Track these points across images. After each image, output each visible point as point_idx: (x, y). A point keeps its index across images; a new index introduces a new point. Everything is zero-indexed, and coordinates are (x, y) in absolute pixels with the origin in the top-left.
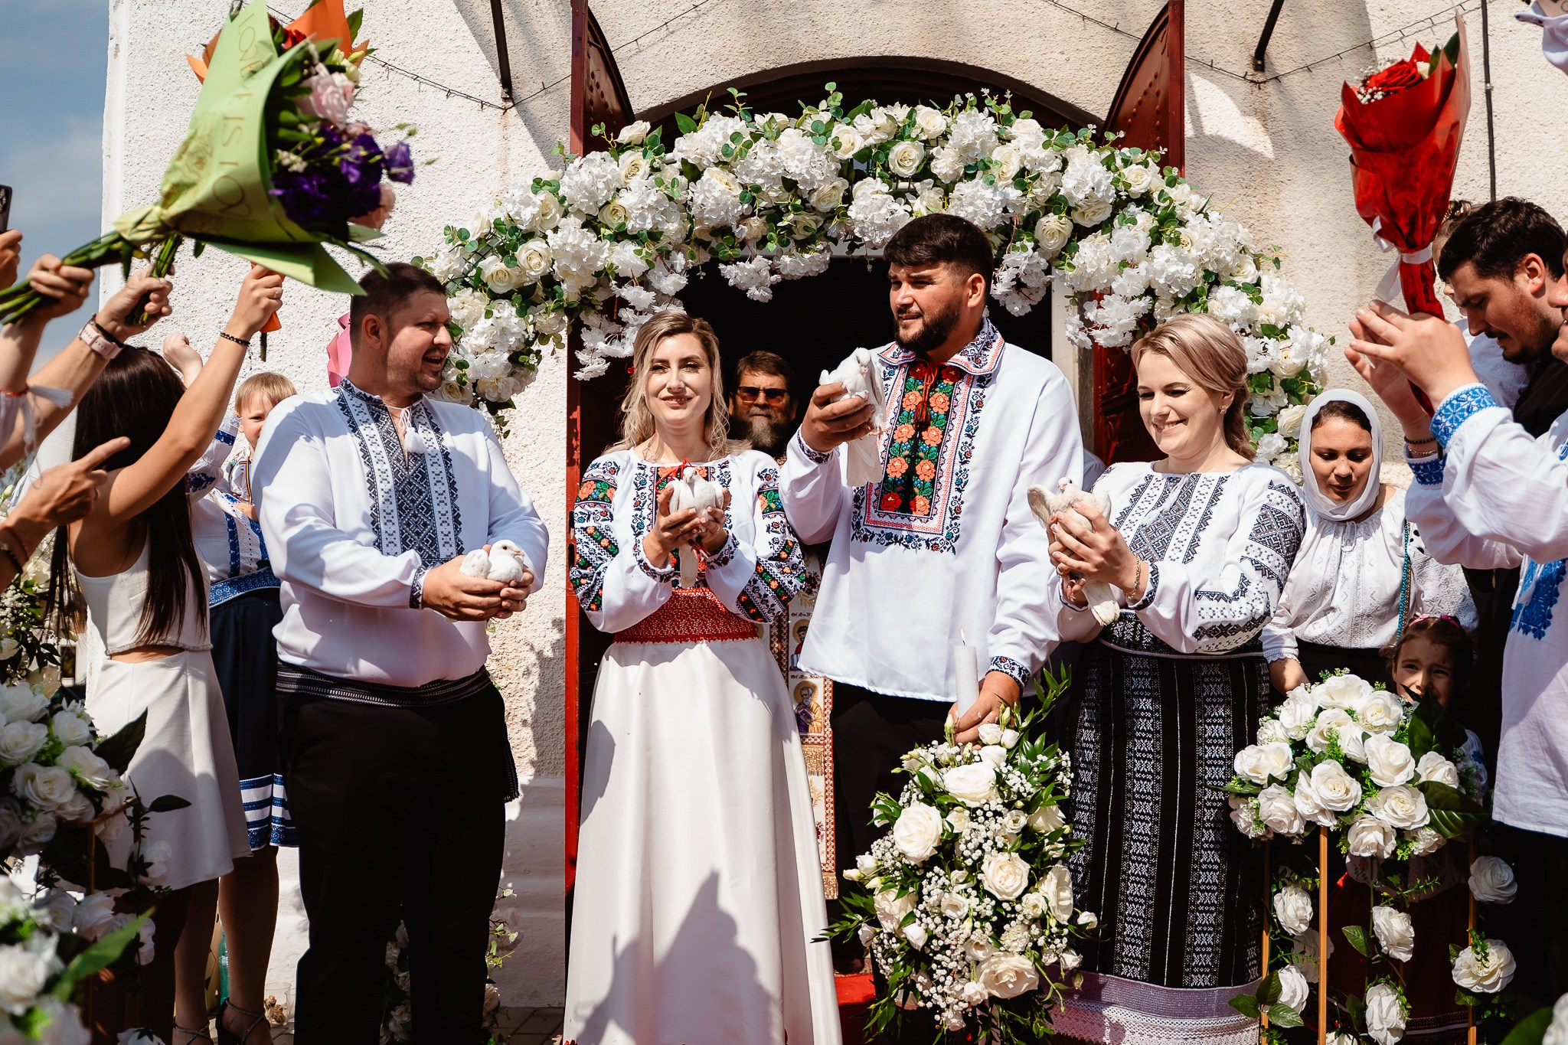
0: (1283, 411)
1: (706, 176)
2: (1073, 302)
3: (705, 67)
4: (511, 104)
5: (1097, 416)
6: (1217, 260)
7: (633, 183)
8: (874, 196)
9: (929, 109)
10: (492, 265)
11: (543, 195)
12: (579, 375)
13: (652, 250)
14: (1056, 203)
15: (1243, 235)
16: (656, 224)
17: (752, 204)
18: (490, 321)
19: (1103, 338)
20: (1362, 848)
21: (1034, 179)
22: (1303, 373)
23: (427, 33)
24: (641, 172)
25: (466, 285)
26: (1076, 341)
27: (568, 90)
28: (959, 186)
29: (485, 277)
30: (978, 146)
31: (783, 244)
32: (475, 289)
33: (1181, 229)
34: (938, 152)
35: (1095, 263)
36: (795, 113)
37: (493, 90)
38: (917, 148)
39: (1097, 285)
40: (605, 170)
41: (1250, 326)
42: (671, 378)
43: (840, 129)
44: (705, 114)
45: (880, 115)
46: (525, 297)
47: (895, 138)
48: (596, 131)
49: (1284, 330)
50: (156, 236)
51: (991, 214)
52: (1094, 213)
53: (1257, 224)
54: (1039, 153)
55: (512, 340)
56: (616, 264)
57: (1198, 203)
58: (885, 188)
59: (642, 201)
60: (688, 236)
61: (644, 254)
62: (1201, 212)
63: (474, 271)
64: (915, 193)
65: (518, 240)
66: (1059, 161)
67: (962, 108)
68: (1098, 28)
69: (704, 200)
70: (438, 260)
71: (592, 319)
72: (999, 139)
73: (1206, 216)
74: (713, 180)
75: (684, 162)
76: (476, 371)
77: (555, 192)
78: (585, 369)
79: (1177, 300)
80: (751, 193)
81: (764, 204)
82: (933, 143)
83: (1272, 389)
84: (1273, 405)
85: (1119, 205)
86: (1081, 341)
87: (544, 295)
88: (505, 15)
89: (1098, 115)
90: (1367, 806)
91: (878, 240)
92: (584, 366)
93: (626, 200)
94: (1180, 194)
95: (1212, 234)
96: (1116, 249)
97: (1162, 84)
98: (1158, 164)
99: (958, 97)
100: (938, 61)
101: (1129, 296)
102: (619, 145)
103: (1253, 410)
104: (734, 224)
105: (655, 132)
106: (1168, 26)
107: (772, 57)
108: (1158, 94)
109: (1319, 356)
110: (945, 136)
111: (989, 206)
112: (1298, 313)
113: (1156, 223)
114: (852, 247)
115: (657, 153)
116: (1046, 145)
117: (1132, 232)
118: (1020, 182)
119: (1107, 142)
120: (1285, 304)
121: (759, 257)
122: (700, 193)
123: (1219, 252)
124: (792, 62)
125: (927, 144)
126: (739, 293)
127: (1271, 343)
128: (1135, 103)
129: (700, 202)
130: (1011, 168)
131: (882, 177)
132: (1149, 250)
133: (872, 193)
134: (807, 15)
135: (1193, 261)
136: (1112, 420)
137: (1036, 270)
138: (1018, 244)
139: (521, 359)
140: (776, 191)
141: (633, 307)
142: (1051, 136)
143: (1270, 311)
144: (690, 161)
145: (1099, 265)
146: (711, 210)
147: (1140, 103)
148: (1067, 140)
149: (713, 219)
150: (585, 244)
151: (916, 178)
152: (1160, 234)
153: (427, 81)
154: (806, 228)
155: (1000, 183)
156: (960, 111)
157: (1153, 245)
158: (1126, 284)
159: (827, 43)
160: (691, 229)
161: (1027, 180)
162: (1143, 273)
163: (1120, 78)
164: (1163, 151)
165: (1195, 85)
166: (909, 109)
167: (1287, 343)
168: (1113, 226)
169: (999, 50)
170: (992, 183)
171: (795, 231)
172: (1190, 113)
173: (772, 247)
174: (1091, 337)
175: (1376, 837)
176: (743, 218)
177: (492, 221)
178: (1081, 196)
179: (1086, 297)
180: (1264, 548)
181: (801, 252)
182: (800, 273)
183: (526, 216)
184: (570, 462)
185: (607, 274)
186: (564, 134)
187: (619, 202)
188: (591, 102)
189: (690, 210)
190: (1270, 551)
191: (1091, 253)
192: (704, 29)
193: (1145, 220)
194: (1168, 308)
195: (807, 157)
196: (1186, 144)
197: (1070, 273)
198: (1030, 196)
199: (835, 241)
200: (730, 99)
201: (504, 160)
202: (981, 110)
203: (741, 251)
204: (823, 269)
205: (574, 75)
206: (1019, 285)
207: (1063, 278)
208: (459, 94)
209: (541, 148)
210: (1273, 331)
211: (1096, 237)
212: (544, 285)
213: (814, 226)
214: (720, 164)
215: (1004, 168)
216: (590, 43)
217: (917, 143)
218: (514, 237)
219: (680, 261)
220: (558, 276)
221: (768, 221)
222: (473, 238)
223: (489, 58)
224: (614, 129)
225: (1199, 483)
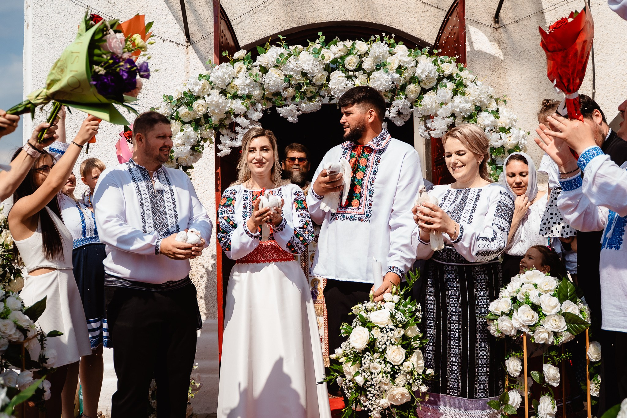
1: (270, 71)
2: (422, 120)
3: (269, 27)
4: (190, 44)
5: (433, 167)
6: (480, 101)
8: (339, 78)
9: (361, 42)
10: (183, 110)
11: (203, 81)
12: (219, 155)
13: (248, 102)
14: (413, 80)
15: (491, 90)
16: (250, 92)
17: (289, 82)
18: (183, 133)
19: (434, 134)
20: (539, 340)
21: (404, 70)
22: (517, 147)
23: (154, 16)
24: (243, 71)
26: (423, 136)
27: (213, 38)
28: (374, 73)
29: (180, 115)
30: (381, 57)
31: (302, 99)
32: (176, 120)
33: (465, 89)
34: (365, 60)
35: (430, 104)
36: (306, 45)
37: (182, 39)
38: (356, 58)
39: (432, 113)
40: (228, 70)
41: (495, 128)
42: (257, 155)
43: (324, 51)
44: (269, 46)
45: (341, 45)
46: (197, 123)
47: (347, 54)
48: (224, 54)
49: (509, 130)
50: (45, 101)
51: (387, 84)
52: (430, 83)
53: (497, 86)
54: (406, 59)
55: (192, 141)
56: (234, 108)
57: (472, 78)
58: (344, 75)
59: (244, 83)
60: (263, 96)
61: (245, 104)
62: (473, 82)
63: (176, 113)
64: (356, 77)
65: (193, 100)
66: (414, 62)
67: (374, 41)
68: (430, 7)
69: (269, 81)
70: (161, 109)
71: (224, 131)
72: (390, 53)
73: (476, 83)
74: (273, 73)
75: (261, 66)
76: (178, 154)
77: (208, 80)
78: (222, 152)
79: (464, 118)
80: (288, 78)
81: (294, 82)
82: (363, 56)
83: (504, 154)
85: (440, 79)
86: (426, 136)
87: (204, 122)
88: (186, 8)
89: (430, 43)
90: (541, 323)
92: (221, 151)
93: (237, 82)
94: (466, 75)
95: (478, 90)
96: (439, 98)
97: (456, 29)
98: (455, 62)
99: (372, 37)
100: (364, 22)
101: (445, 117)
102: (234, 60)
103: (496, 162)
104: (282, 91)
105: (248, 54)
106: (458, 6)
107: (296, 22)
108: (455, 34)
109: (523, 140)
110: (367, 53)
111: (386, 81)
112: (514, 122)
113: (455, 87)
114: (331, 99)
115: (249, 63)
116: (409, 56)
117: (445, 91)
118: (399, 71)
119: (435, 54)
120: (509, 119)
121: (292, 104)
122: (267, 78)
123: (481, 98)
124: (304, 24)
125: (360, 56)
126: (284, 119)
127: (503, 135)
128: (446, 38)
129: (267, 82)
130: (395, 65)
131: (342, 70)
132: (452, 98)
133: (338, 77)
134: (310, 5)
135: (470, 102)
136: (439, 168)
137: (406, 107)
138: (399, 96)
139: (196, 148)
140: (299, 77)
141: (241, 126)
142: (411, 52)
143: (503, 122)
144: (263, 66)
145: (432, 105)
146: (272, 86)
147: (448, 37)
148: (418, 53)
149: (273, 89)
150: (220, 101)
151: (356, 70)
152: (457, 91)
153: (155, 36)
154: (311, 92)
155: (391, 72)
156: (374, 42)
157: (454, 95)
158: (443, 112)
159: (319, 17)
160: (264, 94)
161: (401, 70)
162: (450, 107)
163: (440, 27)
164: (457, 57)
165: (470, 30)
166: (352, 42)
167: (509, 135)
168: (437, 88)
169: (390, 17)
170: (387, 71)
171: (307, 93)
172: (469, 42)
173: (297, 100)
174: (429, 134)
175: (545, 335)
176: (285, 88)
177: (182, 92)
178: (424, 76)
179: (427, 118)
181: (310, 102)
182: (309, 110)
183: (196, 90)
184: (217, 190)
185: (230, 113)
186: (211, 56)
187: (234, 83)
188: (222, 42)
189: (264, 86)
190: (503, 220)
191: (429, 100)
192: (268, 11)
193: (450, 86)
194: (461, 121)
195: (311, 63)
196: (467, 54)
197: (420, 108)
198: (403, 76)
199: (323, 97)
200: (279, 40)
201: (187, 67)
202: (382, 42)
203: (285, 102)
204: (319, 109)
205: (215, 32)
206: (399, 113)
207: (417, 110)
208: (168, 40)
209: (202, 62)
210: (504, 130)
211: (430, 93)
212: (204, 118)
213: (315, 91)
214: (275, 66)
215: (392, 65)
216: (221, 18)
217: (356, 56)
218: (192, 99)
219: (260, 107)
220: (210, 114)
221: (296, 89)
222: (175, 99)
223: (180, 25)
224: (232, 53)
225: (470, 192)
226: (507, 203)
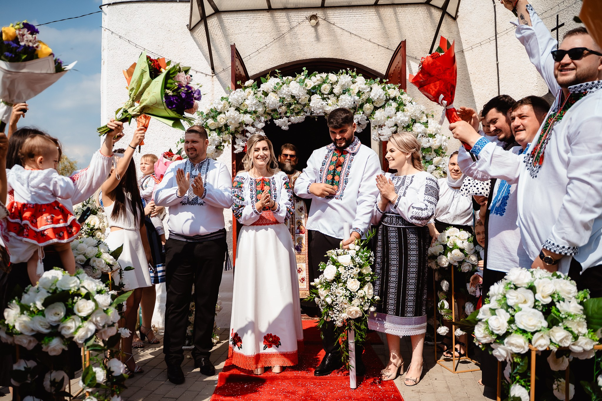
0: (434, 158)
1: (269, 95)
2: (375, 128)
3: (269, 62)
4: (214, 75)
6: (415, 116)
7: (249, 97)
9: (332, 74)
10: (210, 121)
11: (224, 101)
12: (235, 152)
13: (255, 116)
14: (368, 100)
15: (423, 108)
16: (256, 109)
17: (283, 102)
19: (382, 138)
21: (362, 94)
22: (440, 147)
24: (251, 94)
26: (377, 140)
27: (230, 70)
28: (341, 96)
29: (208, 125)
30: (346, 85)
31: (292, 113)
33: (405, 107)
34: (335, 86)
35: (380, 117)
36: (294, 76)
37: (209, 71)
38: (329, 86)
39: (381, 123)
40: (241, 94)
41: (425, 134)
43: (307, 81)
44: (269, 77)
45: (318, 76)
46: (220, 130)
47: (323, 83)
48: (238, 83)
49: (434, 135)
51: (350, 104)
52: (380, 103)
54: (364, 86)
55: (216, 142)
56: (245, 120)
57: (409, 100)
58: (320, 97)
59: (252, 103)
60: (265, 112)
61: (252, 117)
62: (410, 102)
63: (206, 123)
64: (329, 98)
65: (217, 114)
66: (369, 88)
67: (342, 74)
68: (382, 48)
69: (269, 102)
71: (238, 136)
72: (353, 82)
73: (412, 103)
74: (272, 96)
75: (263, 91)
77: (227, 101)
78: (237, 150)
79: (404, 127)
80: (282, 100)
81: (286, 102)
82: (334, 84)
83: (431, 152)
84: (432, 157)
85: (387, 100)
87: (225, 129)
89: (383, 73)
91: (318, 112)
93: (247, 102)
94: (405, 98)
95: (414, 108)
96: (386, 113)
97: (400, 65)
98: (398, 88)
99: (341, 70)
100: (336, 59)
101: (390, 126)
102: (245, 87)
103: (426, 158)
104: (278, 108)
105: (255, 83)
106: (401, 49)
107: (288, 59)
108: (399, 68)
109: (445, 142)
110: (337, 82)
111: (350, 102)
112: (439, 130)
113: (398, 105)
114: (311, 114)
115: (256, 89)
116: (366, 84)
117: (391, 108)
118: (358, 95)
119: (383, 82)
120: (435, 128)
121: (285, 117)
122: (268, 100)
123: (415, 113)
124: (294, 60)
125: (332, 84)
126: (279, 128)
127: (431, 139)
130: (356, 91)
131: (319, 94)
132: (396, 113)
133: (316, 99)
134: (298, 46)
135: (408, 116)
137: (363, 120)
138: (358, 112)
139: (219, 147)
140: (289, 99)
141: (250, 132)
142: (367, 81)
143: (431, 129)
144: (265, 91)
146: (271, 105)
147: (394, 70)
148: (372, 82)
149: (272, 107)
150: (236, 115)
151: (329, 94)
152: (399, 108)
154: (298, 109)
155: (353, 95)
157: (397, 112)
158: (389, 123)
159: (304, 56)
160: (266, 110)
161: (360, 94)
162: (394, 120)
163: (389, 63)
164: (400, 85)
166: (327, 74)
167: (434, 139)
168: (385, 106)
169: (354, 55)
170: (350, 95)
171: (295, 110)
173: (288, 115)
176: (280, 106)
177: (210, 109)
178: (376, 98)
179: (378, 127)
180: (429, 197)
181: (297, 116)
182: (296, 122)
183: (219, 108)
185: (242, 123)
186: (230, 84)
187: (245, 103)
188: (237, 74)
189: (265, 105)
190: (431, 197)
191: (379, 115)
193: (394, 105)
195: (298, 89)
196: (407, 82)
197: (373, 120)
198: (361, 98)
199: (306, 112)
200: (276, 73)
201: (212, 91)
202: (347, 74)
203: (280, 116)
204: (303, 120)
205: (232, 66)
208: (200, 72)
209: (223, 87)
210: (432, 136)
211: (380, 110)
212: (225, 127)
213: (300, 108)
214: (273, 91)
215: (354, 91)
216: (236, 58)
217: (329, 84)
219: (263, 119)
220: (229, 124)
221: (287, 107)
222: (205, 114)
223: (208, 62)
224: (243, 82)
225: (406, 179)
226: (432, 185)
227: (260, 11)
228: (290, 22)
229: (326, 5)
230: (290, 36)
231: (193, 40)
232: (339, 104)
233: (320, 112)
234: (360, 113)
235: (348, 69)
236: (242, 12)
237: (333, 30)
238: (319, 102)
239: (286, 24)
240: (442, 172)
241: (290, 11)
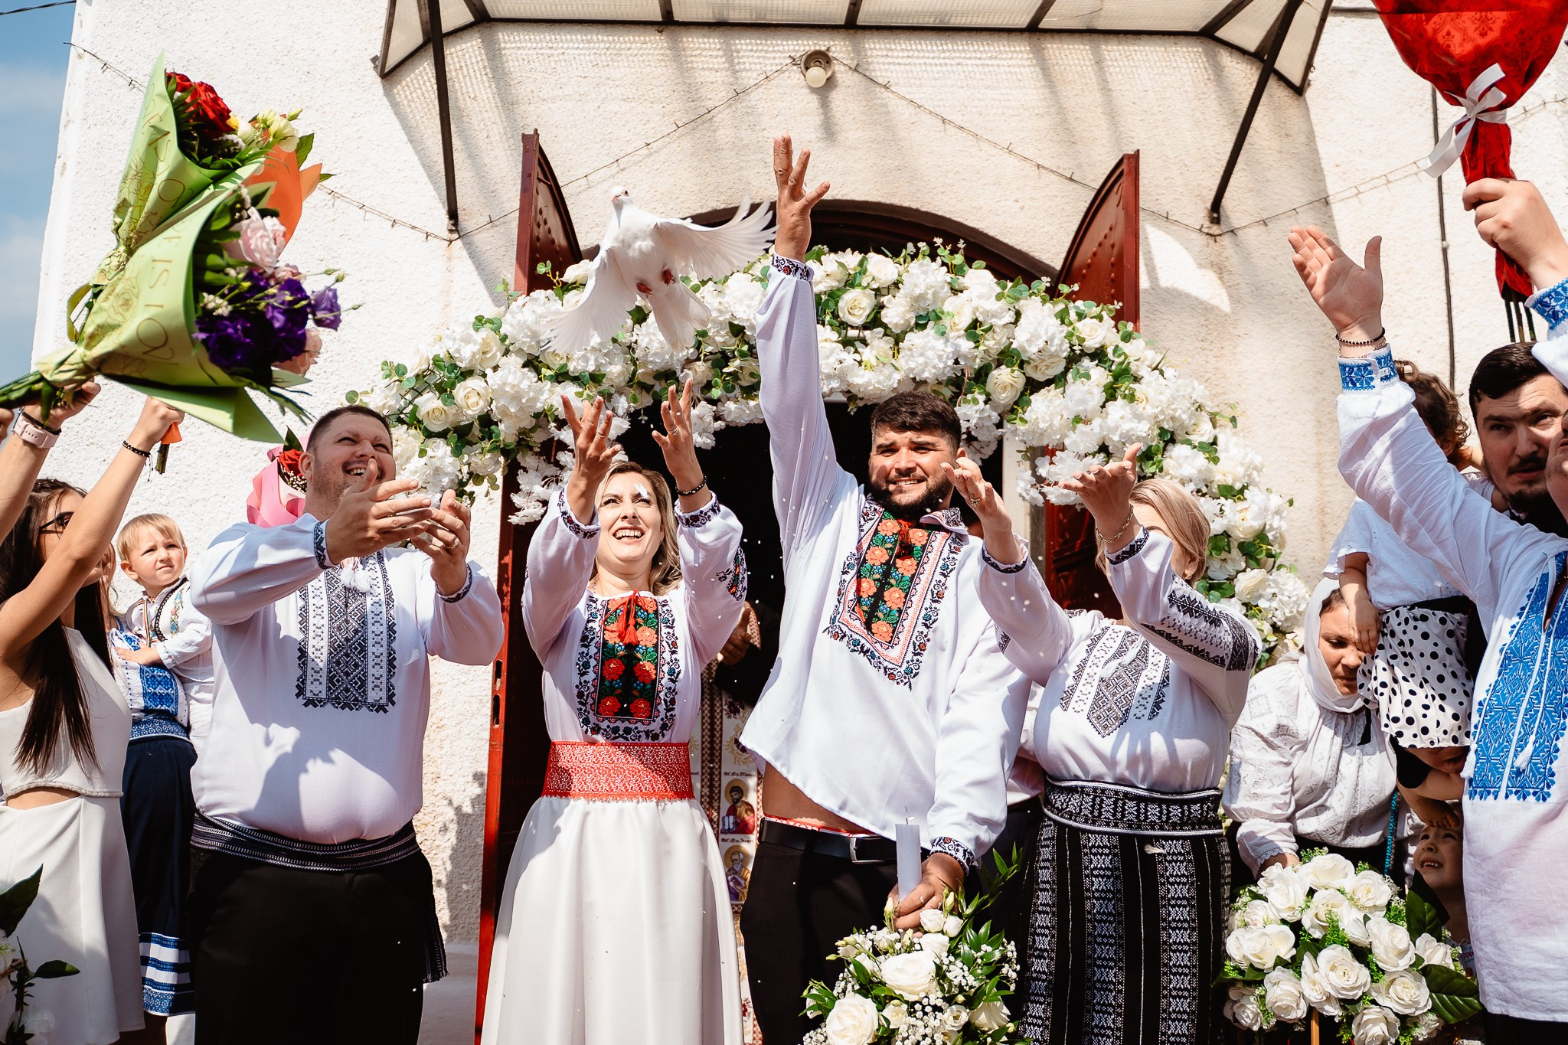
0: (1240, 575)
2: (1025, 457)
4: (456, 236)
6: (1173, 418)
9: (881, 257)
10: (429, 402)
11: (485, 332)
12: (514, 520)
13: (594, 392)
14: (1007, 356)
15: (1200, 392)
16: (598, 366)
17: (698, 348)
18: (424, 460)
19: (1057, 496)
21: (986, 331)
22: (1261, 536)
23: (375, 162)
25: (401, 421)
26: (1027, 498)
27: (515, 225)
28: (909, 336)
29: (421, 414)
30: (930, 296)
31: (729, 389)
32: (410, 426)
33: (1136, 386)
35: (1047, 418)
37: (439, 221)
38: (868, 296)
39: (1051, 441)
40: (549, 309)
41: (1207, 486)
45: (831, 261)
46: (461, 436)
47: (845, 286)
48: (541, 269)
49: (1241, 491)
51: (941, 365)
52: (1048, 367)
53: (1213, 378)
54: (993, 305)
55: (447, 479)
57: (1154, 359)
58: (835, 336)
60: (631, 380)
62: (1156, 368)
63: (411, 407)
64: (864, 342)
65: (457, 378)
66: (1012, 313)
67: (914, 257)
68: (1053, 177)
69: (649, 343)
70: (373, 397)
71: (528, 460)
72: (952, 289)
73: (1162, 373)
77: (497, 330)
78: (520, 513)
81: (710, 349)
82: (884, 292)
83: (1229, 552)
84: (1230, 568)
85: (1073, 359)
86: (1033, 498)
87: (480, 435)
88: (455, 147)
89: (1052, 264)
92: (519, 510)
94: (1138, 352)
95: (1168, 391)
96: (1070, 404)
97: (1117, 237)
98: (1113, 318)
99: (910, 245)
101: (1083, 453)
102: (564, 284)
103: (1209, 573)
104: (678, 368)
106: (1124, 179)
107: (723, 197)
108: (1113, 246)
109: (1277, 518)
110: (896, 285)
111: (940, 357)
112: (1255, 474)
113: (1110, 379)
116: (999, 297)
117: (1086, 388)
118: (971, 334)
119: (1060, 295)
120: (1242, 464)
121: (703, 403)
122: (644, 335)
123: (1175, 410)
125: (878, 292)
127: (1228, 504)
128: (1090, 254)
129: (644, 345)
130: (963, 319)
131: (831, 325)
132: (1103, 406)
134: (760, 156)
135: (1148, 418)
136: (1064, 577)
137: (986, 424)
138: (969, 397)
140: (723, 336)
142: (1004, 287)
143: (1226, 472)
145: (1052, 421)
146: (656, 354)
147: (1095, 254)
148: (1021, 292)
149: (657, 363)
150: (524, 385)
151: (866, 327)
152: (1115, 390)
153: (372, 211)
154: (752, 375)
156: (913, 260)
157: (1107, 401)
158: (1079, 440)
160: (634, 372)
161: (979, 331)
162: (1097, 430)
163: (1075, 228)
164: (1118, 305)
166: (860, 256)
167: (1241, 505)
168: (1066, 380)
169: (953, 196)
170: (943, 334)
171: (741, 377)
172: (1146, 265)
173: (716, 393)
174: (1043, 494)
176: (688, 362)
177: (431, 357)
178: (1034, 349)
179: (1039, 452)
181: (746, 398)
182: (743, 421)
183: (466, 355)
185: (546, 416)
186: (509, 271)
188: (538, 239)
189: (634, 352)
191: (1044, 408)
192: (655, 167)
193: (1100, 376)
196: (1142, 296)
197: (1022, 427)
198: (982, 348)
201: (445, 292)
202: (933, 260)
205: (522, 210)
207: (1015, 432)
208: (404, 224)
209: (485, 282)
210: (1231, 492)
211: (1049, 391)
212: (481, 425)
215: (956, 319)
216: (540, 180)
217: (868, 291)
218: (453, 375)
219: (623, 404)
220: (496, 416)
221: (714, 366)
222: (411, 374)
223: (437, 189)
224: (560, 268)
227: (634, 28)
228: (735, 72)
229: (861, 20)
230: (733, 118)
231: (390, 112)
232: (902, 361)
233: (832, 391)
234: (975, 401)
235: (938, 241)
236: (568, 27)
237: (885, 106)
238: (832, 352)
239: (720, 77)
240: (1267, 628)
241: (736, 31)
